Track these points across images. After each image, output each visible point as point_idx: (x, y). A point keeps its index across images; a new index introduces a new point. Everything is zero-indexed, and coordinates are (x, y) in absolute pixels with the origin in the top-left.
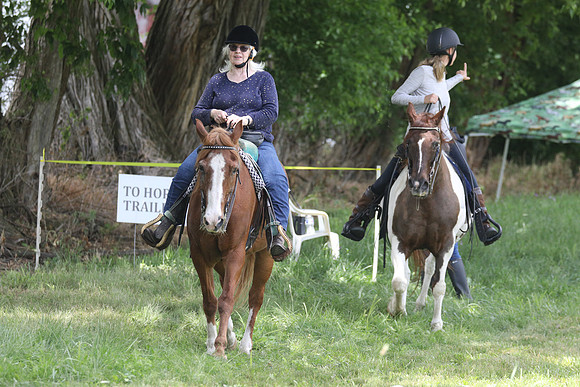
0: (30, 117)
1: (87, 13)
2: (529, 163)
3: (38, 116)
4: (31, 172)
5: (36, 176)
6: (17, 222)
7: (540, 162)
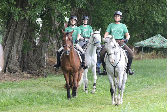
0: (42, 46)
1: (53, 23)
2: (147, 52)
3: (44, 45)
4: (43, 57)
5: (44, 58)
6: (40, 68)
7: (150, 52)
